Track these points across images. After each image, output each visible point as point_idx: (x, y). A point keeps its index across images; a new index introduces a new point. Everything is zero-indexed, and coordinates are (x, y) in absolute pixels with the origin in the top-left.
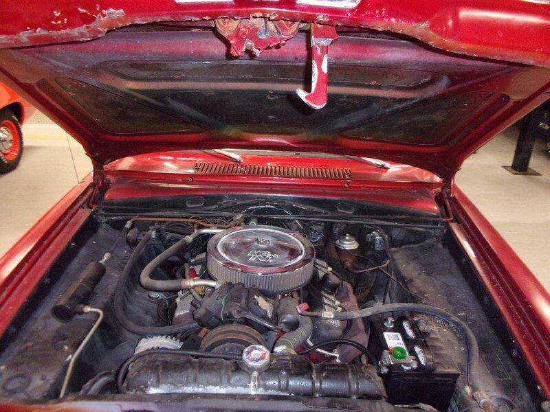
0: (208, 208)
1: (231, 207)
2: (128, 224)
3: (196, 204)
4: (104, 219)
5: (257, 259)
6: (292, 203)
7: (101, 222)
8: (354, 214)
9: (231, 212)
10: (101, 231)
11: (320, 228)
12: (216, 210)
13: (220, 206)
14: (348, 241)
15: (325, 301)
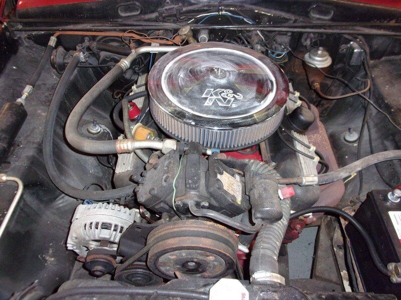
0: (147, 17)
1: (175, 15)
2: (53, 41)
3: (131, 11)
4: (24, 35)
5: (215, 103)
6: (253, 7)
7: (20, 38)
8: (332, 20)
9: (174, 22)
10: (22, 51)
11: (286, 39)
12: (156, 20)
13: (160, 14)
14: (320, 56)
15: (299, 147)
